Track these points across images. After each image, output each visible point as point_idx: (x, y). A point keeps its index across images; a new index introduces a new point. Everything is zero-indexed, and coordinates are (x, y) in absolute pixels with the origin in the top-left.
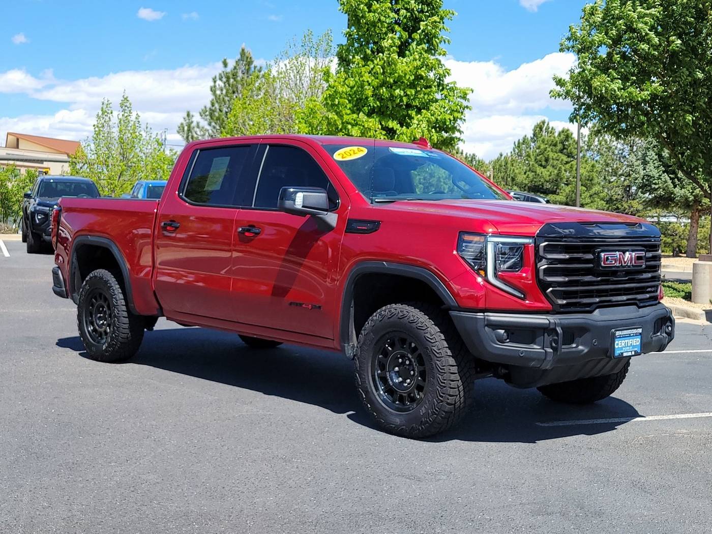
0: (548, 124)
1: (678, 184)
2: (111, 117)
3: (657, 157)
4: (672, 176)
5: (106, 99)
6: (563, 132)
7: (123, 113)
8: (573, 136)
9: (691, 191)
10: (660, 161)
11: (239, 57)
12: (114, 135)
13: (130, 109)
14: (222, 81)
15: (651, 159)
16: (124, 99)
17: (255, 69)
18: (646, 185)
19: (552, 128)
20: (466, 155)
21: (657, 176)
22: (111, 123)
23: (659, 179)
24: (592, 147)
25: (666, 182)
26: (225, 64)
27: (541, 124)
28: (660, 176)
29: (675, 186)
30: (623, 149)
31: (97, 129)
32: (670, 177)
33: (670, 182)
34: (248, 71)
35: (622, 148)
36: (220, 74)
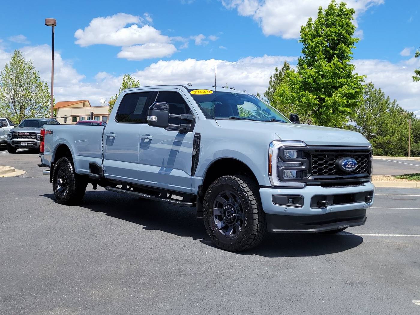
20: (408, 112)
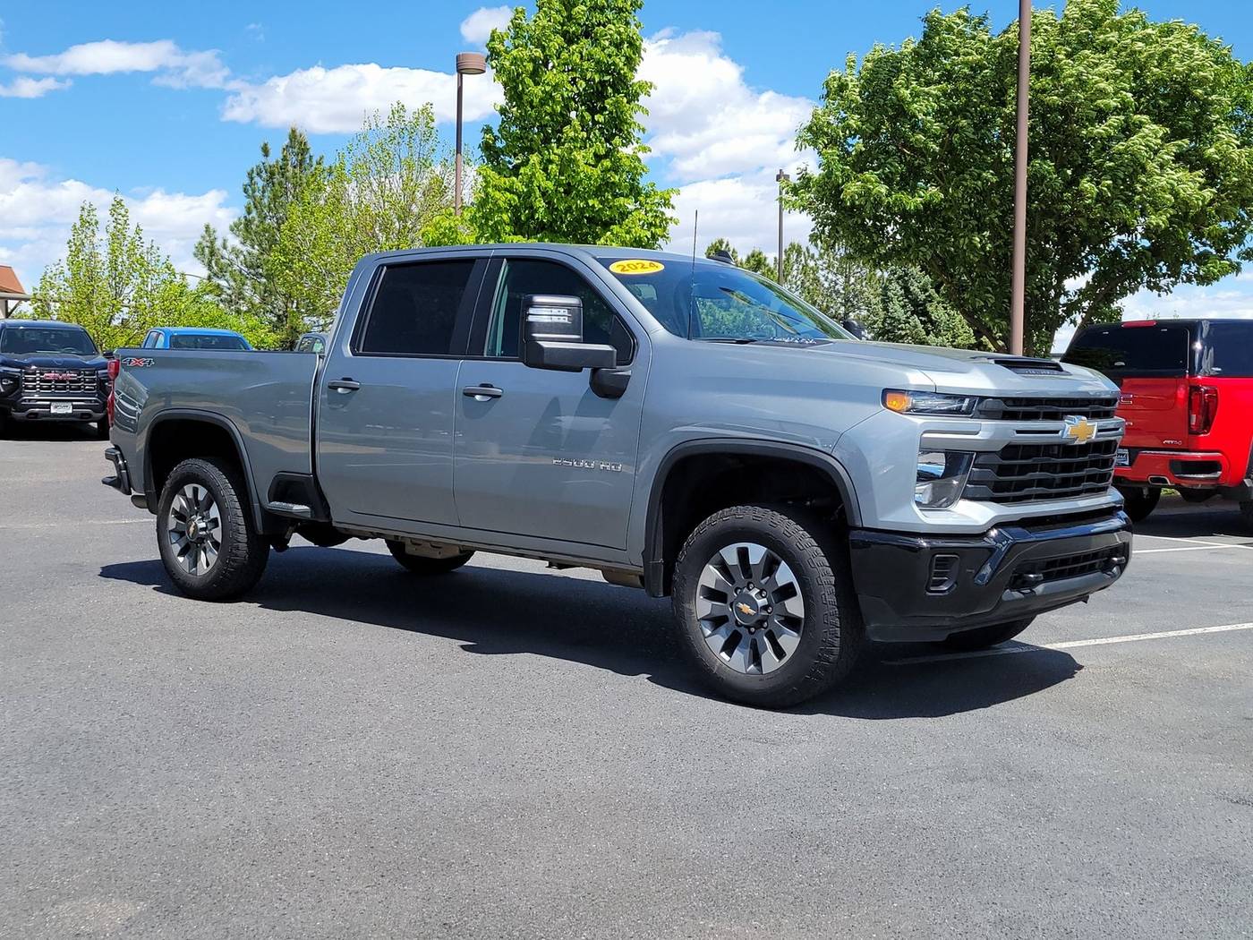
0: (727, 245)
1: (932, 330)
2: (96, 229)
3: (903, 291)
4: (923, 319)
5: (87, 203)
6: (753, 256)
7: (115, 224)
8: (767, 262)
9: (951, 340)
10: (907, 297)
11: (287, 142)
12: (100, 258)
13: (125, 218)
14: (261, 177)
15: (895, 295)
16: (115, 203)
17: (310, 160)
18: (889, 331)
19: (734, 251)
21: (903, 318)
22: (95, 240)
23: (906, 322)
24: (790, 277)
25: (916, 327)
26: (266, 151)
27: (718, 245)
28: (908, 318)
29: (928, 334)
30: (835, 281)
31: (73, 248)
32: (921, 320)
33: (921, 326)
34: (301, 163)
35: (834, 279)
36: (257, 167)
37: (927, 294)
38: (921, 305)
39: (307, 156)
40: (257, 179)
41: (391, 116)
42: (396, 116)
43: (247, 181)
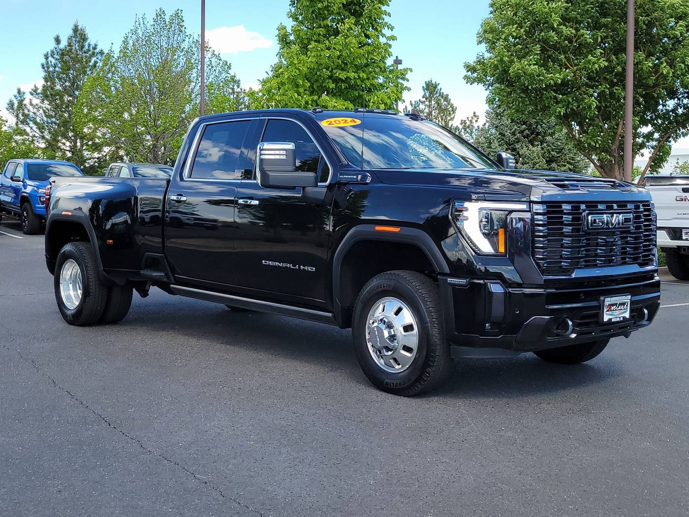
11: (71, 34)
14: (54, 58)
17: (89, 46)
26: (58, 40)
34: (82, 48)
37: (516, 137)
38: (512, 144)
39: (87, 43)
40: (50, 59)
41: (156, 18)
42: (159, 17)
43: (44, 61)
